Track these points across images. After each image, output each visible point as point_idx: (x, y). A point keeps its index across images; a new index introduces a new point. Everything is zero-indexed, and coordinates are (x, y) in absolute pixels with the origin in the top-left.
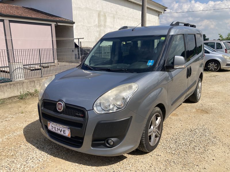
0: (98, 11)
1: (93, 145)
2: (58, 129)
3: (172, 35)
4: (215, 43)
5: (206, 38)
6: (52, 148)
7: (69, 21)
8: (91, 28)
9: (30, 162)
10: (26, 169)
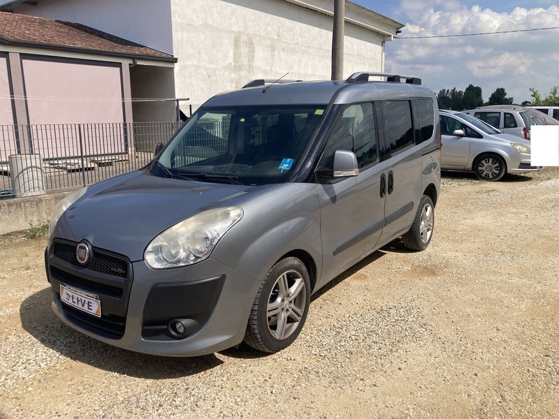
0: (235, 32)
1: (146, 334)
2: (78, 301)
3: (340, 105)
4: (500, 113)
5: (506, 97)
6: (74, 342)
7: (164, 55)
8: (217, 72)
9: (20, 368)
10: (8, 381)
